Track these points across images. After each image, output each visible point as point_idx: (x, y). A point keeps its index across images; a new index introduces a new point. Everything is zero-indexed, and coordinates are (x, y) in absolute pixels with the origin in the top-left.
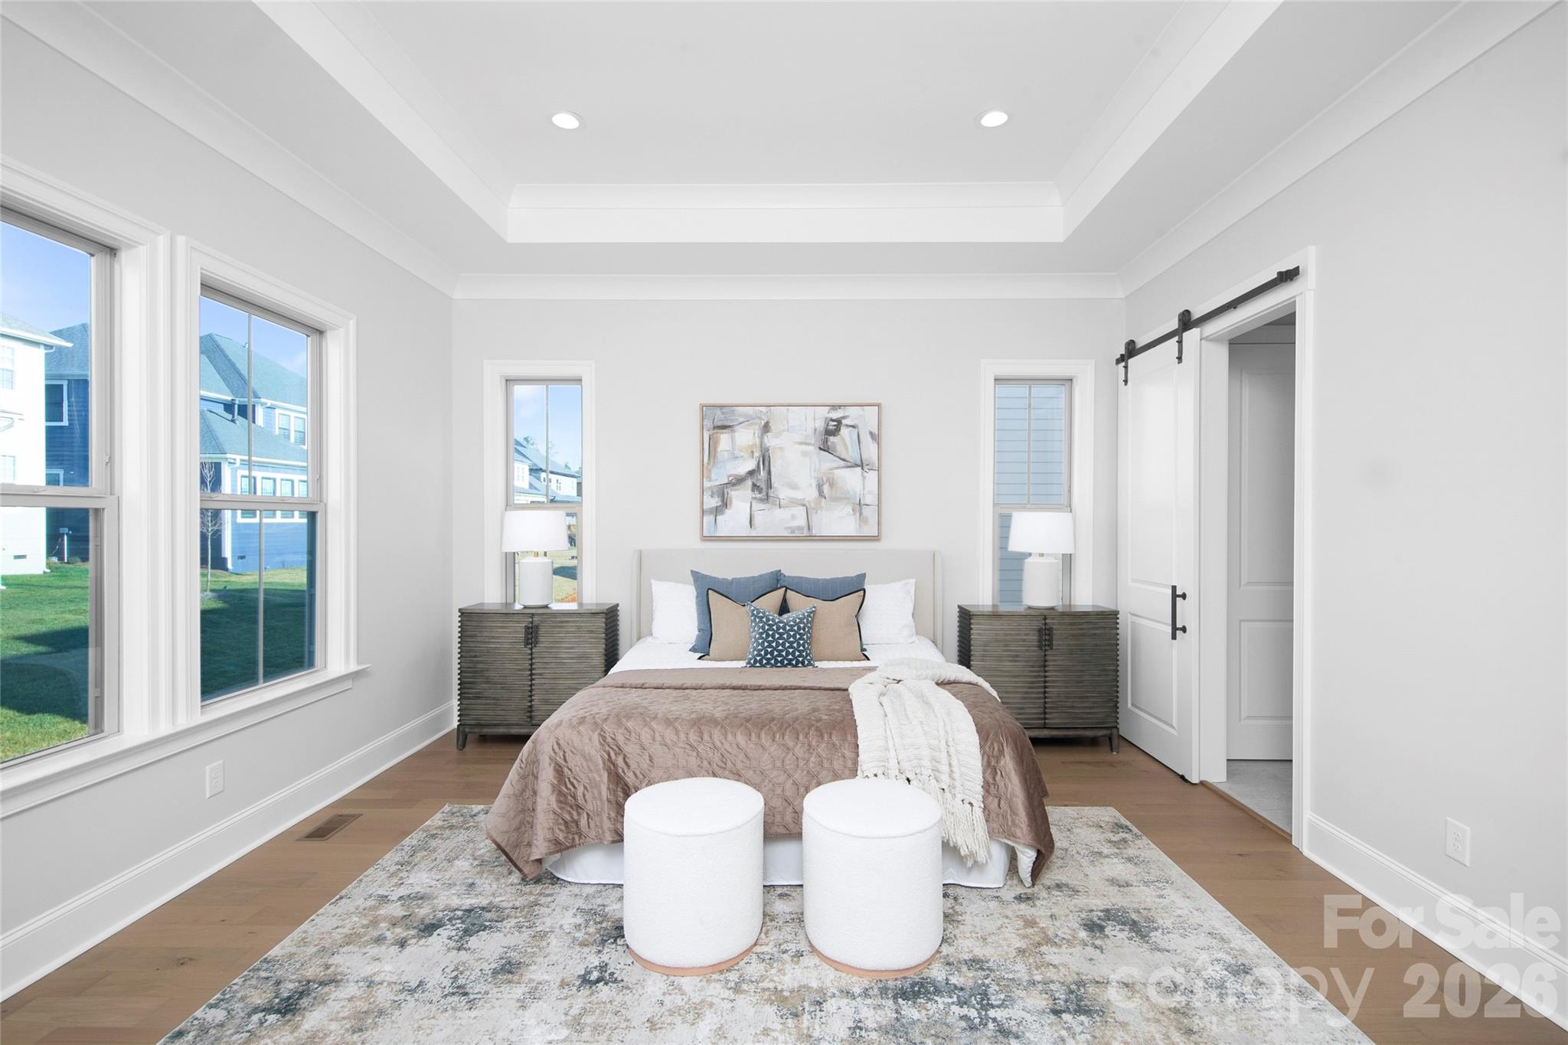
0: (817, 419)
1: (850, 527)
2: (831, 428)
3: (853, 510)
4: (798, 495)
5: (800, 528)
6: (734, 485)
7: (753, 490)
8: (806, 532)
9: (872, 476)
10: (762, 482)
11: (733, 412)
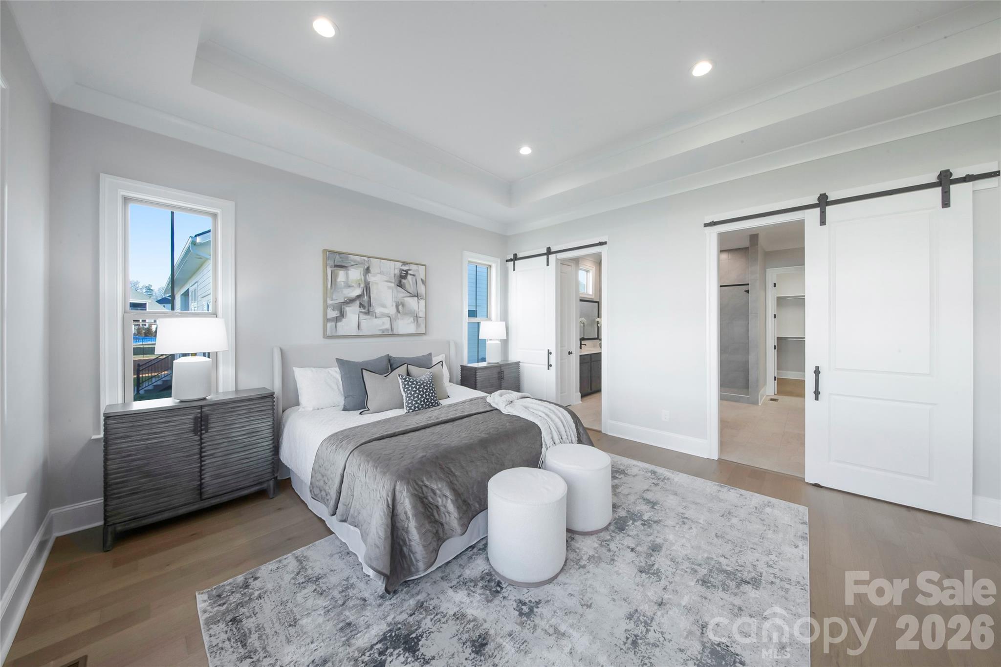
0: (394, 269)
1: (412, 329)
2: (403, 274)
3: (414, 320)
4: (386, 311)
5: (387, 330)
6: (348, 303)
7: (360, 307)
8: (390, 333)
9: (422, 302)
10: (365, 302)
11: (347, 258)
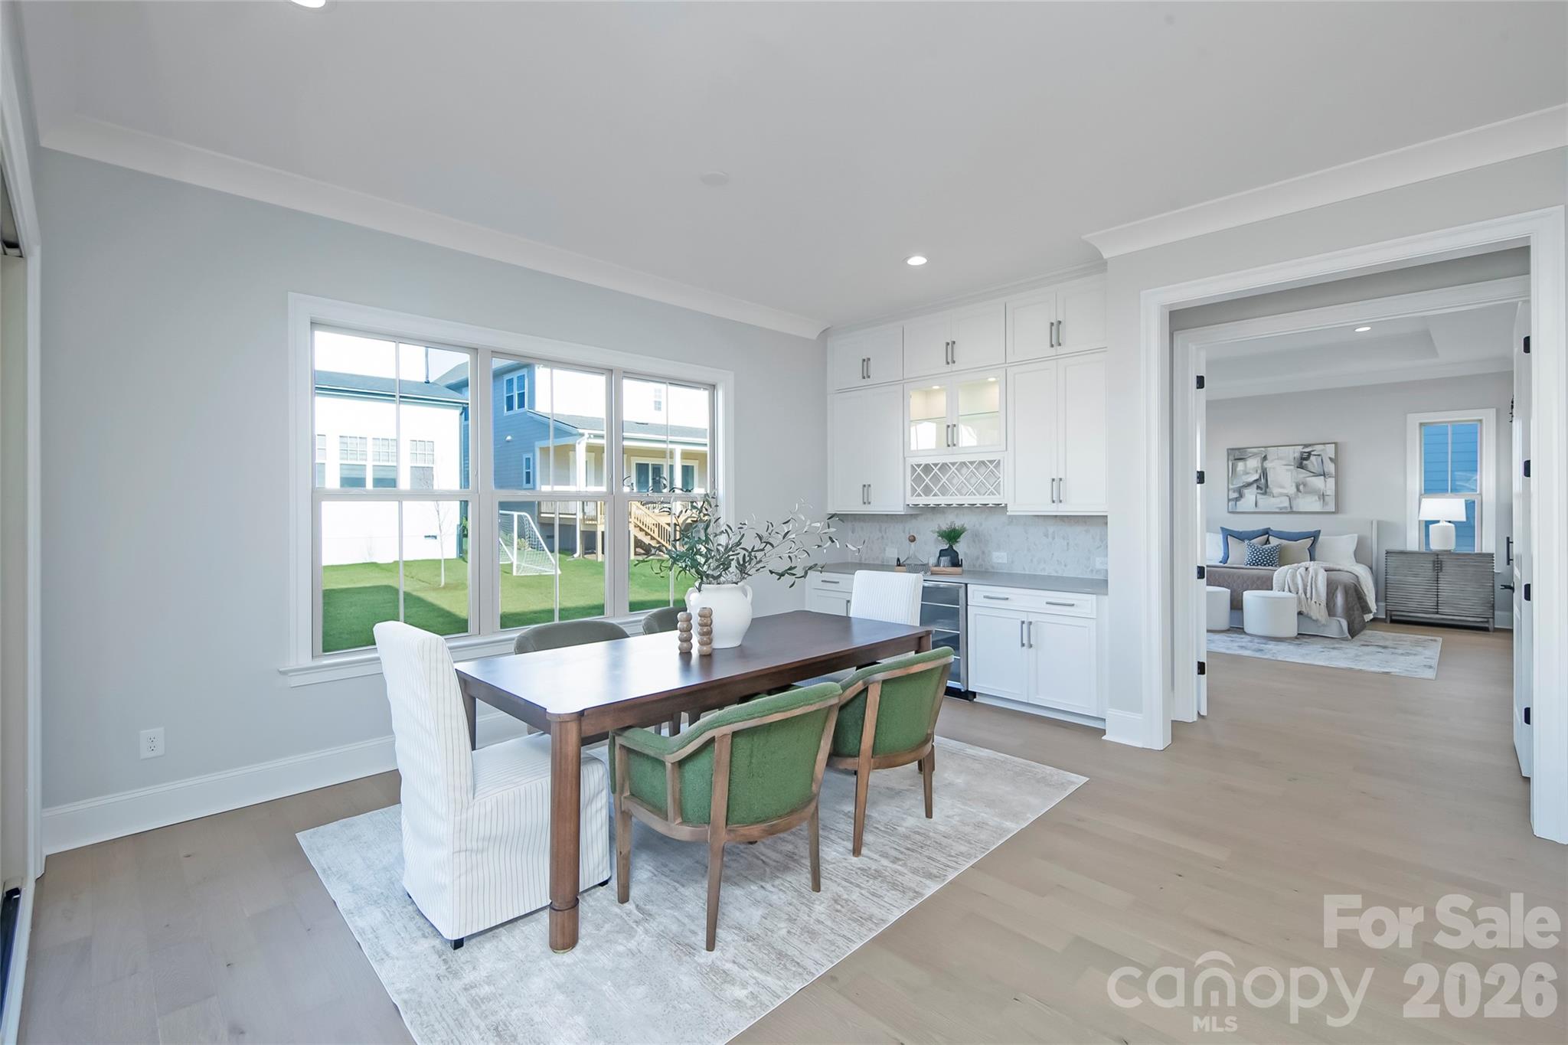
0: (1295, 452)
1: (1317, 507)
2: (1304, 456)
3: (1319, 498)
4: (1284, 491)
5: (1286, 508)
6: (1246, 486)
7: (1257, 489)
8: (1289, 510)
9: (1331, 482)
10: (1262, 485)
11: (1246, 451)
